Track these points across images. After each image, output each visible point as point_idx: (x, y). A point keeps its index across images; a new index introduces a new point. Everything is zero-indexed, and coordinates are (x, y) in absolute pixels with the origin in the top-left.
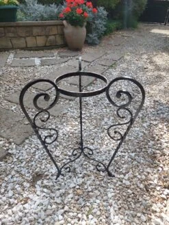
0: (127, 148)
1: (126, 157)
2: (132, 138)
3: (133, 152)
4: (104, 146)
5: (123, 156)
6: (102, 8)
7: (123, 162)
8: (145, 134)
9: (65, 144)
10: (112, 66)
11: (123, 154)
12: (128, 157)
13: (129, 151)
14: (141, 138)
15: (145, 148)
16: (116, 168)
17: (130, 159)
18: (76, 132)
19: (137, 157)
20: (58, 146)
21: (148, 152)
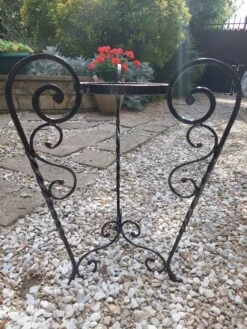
0: (200, 235)
1: (200, 250)
2: (207, 220)
3: (211, 242)
4: (159, 232)
5: (195, 248)
6: (146, 64)
7: (196, 257)
8: (228, 214)
9: (88, 228)
11: (194, 244)
12: (204, 250)
13: (205, 240)
14: (223, 220)
15: (232, 235)
16: (183, 267)
17: (207, 253)
18: (109, 210)
19: (220, 249)
20: (75, 230)
21: (240, 242)
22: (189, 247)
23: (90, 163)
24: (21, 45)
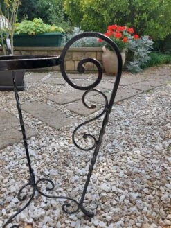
0: (130, 184)
1: (122, 197)
2: (143, 172)
3: (136, 192)
4: (98, 174)
5: (118, 194)
7: (114, 202)
8: (165, 170)
9: (48, 160)
10: (147, 91)
11: (120, 191)
12: (126, 198)
13: (131, 189)
14: (157, 174)
15: (158, 190)
16: (99, 209)
17: (127, 201)
18: (71, 149)
19: (140, 201)
20: (39, 160)
21: (162, 198)
22: (114, 192)
23: (77, 111)
24: (56, 27)
